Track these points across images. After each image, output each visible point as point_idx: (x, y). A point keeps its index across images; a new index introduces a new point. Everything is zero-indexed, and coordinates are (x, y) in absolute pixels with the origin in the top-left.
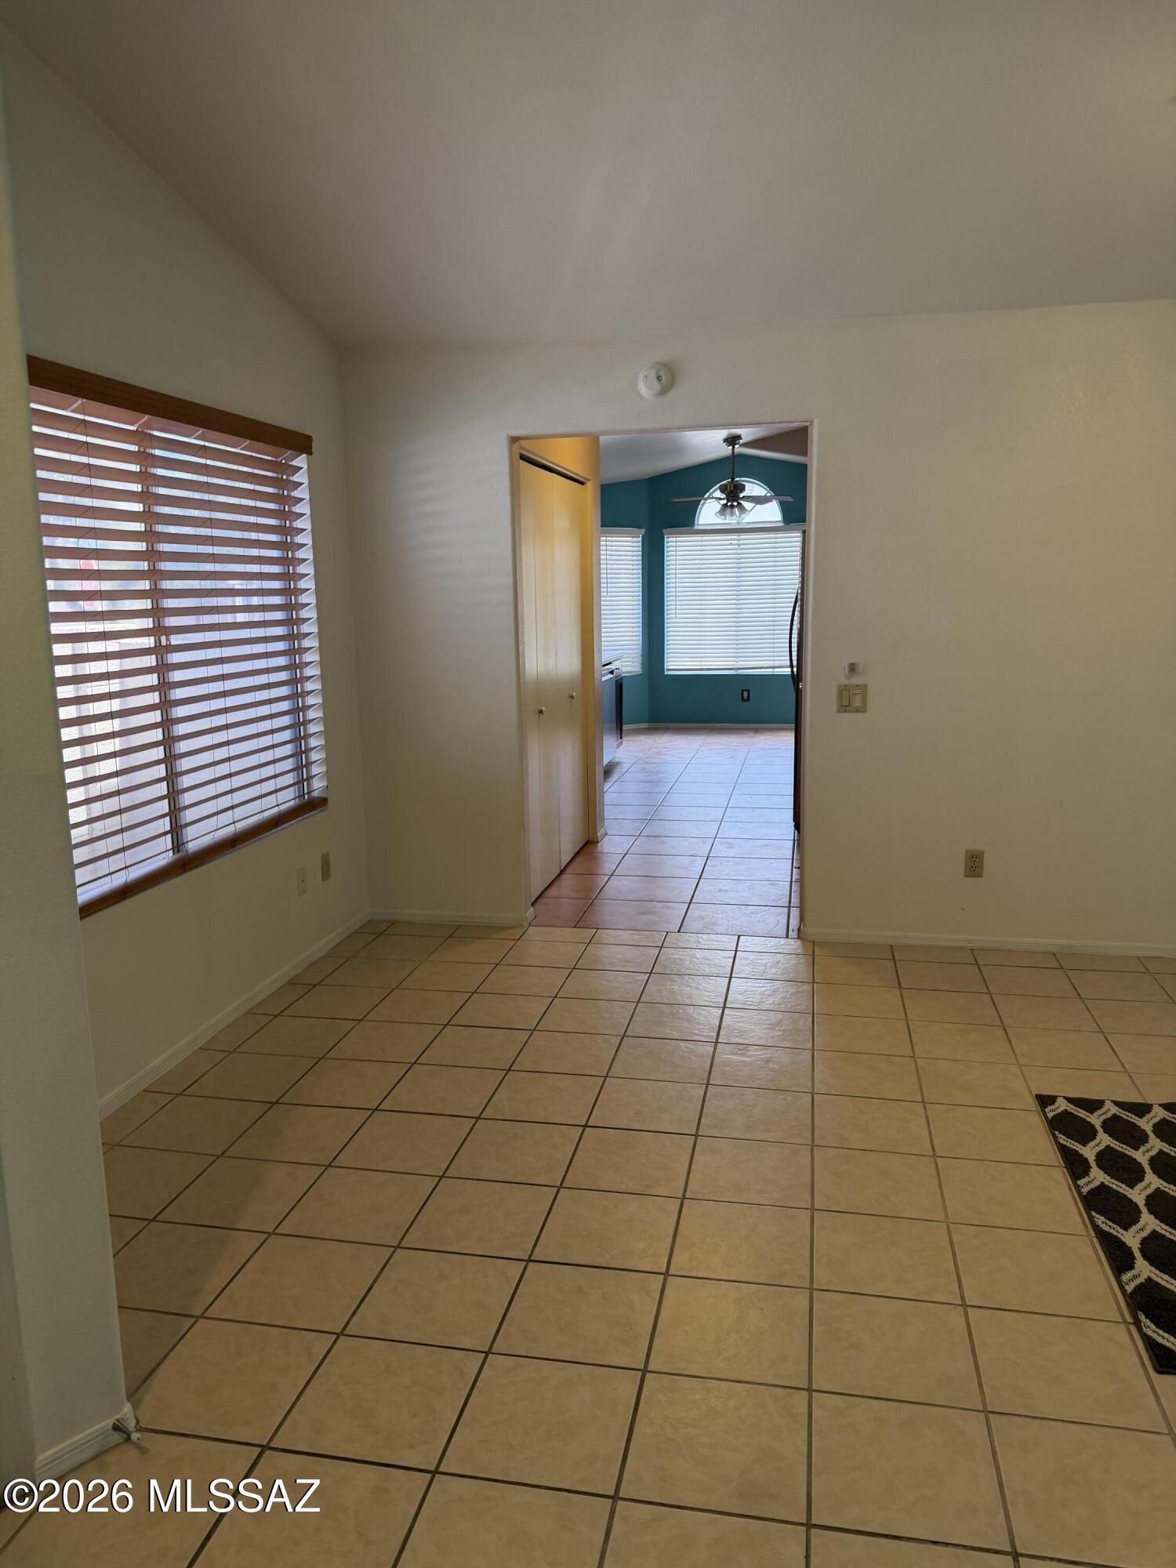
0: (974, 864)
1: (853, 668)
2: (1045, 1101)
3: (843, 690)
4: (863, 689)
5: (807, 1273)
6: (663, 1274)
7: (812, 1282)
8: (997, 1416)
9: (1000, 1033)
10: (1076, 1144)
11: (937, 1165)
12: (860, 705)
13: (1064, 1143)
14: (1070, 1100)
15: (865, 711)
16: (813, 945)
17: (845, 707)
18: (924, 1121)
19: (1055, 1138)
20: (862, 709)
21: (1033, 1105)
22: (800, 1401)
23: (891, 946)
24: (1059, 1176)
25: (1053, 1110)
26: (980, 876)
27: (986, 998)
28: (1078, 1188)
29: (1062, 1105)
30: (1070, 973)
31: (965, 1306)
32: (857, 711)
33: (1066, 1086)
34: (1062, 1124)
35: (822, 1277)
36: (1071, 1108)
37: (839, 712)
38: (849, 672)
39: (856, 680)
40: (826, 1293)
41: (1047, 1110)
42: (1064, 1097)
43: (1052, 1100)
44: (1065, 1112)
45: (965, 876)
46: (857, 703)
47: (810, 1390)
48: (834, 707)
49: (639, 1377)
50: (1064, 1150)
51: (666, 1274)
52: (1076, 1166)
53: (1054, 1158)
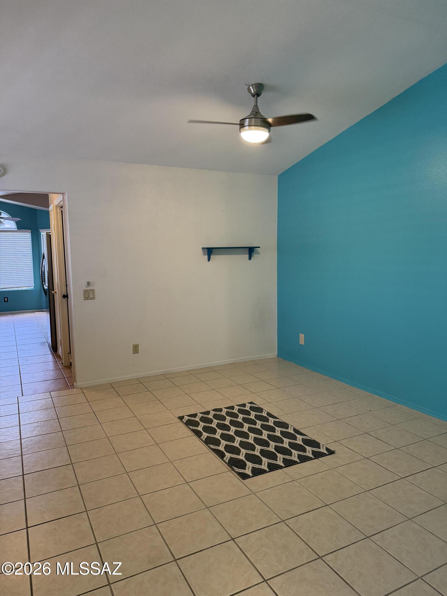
0: (136, 349)
1: (88, 284)
2: (181, 418)
3: (85, 292)
4: (93, 291)
5: (135, 492)
6: (85, 511)
7: (138, 494)
8: (211, 508)
9: (158, 402)
10: (196, 427)
11: (159, 446)
12: (92, 297)
13: (192, 428)
14: (188, 416)
15: (94, 299)
16: (81, 389)
17: (87, 298)
18: (149, 435)
19: (189, 428)
20: (93, 298)
21: (178, 420)
22: (154, 528)
23: (110, 383)
24: (195, 438)
25: (185, 420)
26: (138, 353)
27: (149, 393)
28: (201, 440)
29: (186, 418)
30: (170, 379)
31: (187, 483)
32: (91, 299)
33: (186, 412)
34: (189, 423)
35: (141, 492)
36: (189, 418)
37: (84, 300)
38: (87, 285)
39: (89, 288)
40: (145, 495)
41: (183, 420)
42: (186, 415)
43: (183, 417)
44: (188, 420)
45: (133, 354)
46: (91, 296)
47: (155, 524)
48: (83, 298)
49: (96, 546)
50: (193, 431)
51: (86, 511)
52: (198, 434)
53: (191, 433)
